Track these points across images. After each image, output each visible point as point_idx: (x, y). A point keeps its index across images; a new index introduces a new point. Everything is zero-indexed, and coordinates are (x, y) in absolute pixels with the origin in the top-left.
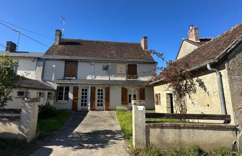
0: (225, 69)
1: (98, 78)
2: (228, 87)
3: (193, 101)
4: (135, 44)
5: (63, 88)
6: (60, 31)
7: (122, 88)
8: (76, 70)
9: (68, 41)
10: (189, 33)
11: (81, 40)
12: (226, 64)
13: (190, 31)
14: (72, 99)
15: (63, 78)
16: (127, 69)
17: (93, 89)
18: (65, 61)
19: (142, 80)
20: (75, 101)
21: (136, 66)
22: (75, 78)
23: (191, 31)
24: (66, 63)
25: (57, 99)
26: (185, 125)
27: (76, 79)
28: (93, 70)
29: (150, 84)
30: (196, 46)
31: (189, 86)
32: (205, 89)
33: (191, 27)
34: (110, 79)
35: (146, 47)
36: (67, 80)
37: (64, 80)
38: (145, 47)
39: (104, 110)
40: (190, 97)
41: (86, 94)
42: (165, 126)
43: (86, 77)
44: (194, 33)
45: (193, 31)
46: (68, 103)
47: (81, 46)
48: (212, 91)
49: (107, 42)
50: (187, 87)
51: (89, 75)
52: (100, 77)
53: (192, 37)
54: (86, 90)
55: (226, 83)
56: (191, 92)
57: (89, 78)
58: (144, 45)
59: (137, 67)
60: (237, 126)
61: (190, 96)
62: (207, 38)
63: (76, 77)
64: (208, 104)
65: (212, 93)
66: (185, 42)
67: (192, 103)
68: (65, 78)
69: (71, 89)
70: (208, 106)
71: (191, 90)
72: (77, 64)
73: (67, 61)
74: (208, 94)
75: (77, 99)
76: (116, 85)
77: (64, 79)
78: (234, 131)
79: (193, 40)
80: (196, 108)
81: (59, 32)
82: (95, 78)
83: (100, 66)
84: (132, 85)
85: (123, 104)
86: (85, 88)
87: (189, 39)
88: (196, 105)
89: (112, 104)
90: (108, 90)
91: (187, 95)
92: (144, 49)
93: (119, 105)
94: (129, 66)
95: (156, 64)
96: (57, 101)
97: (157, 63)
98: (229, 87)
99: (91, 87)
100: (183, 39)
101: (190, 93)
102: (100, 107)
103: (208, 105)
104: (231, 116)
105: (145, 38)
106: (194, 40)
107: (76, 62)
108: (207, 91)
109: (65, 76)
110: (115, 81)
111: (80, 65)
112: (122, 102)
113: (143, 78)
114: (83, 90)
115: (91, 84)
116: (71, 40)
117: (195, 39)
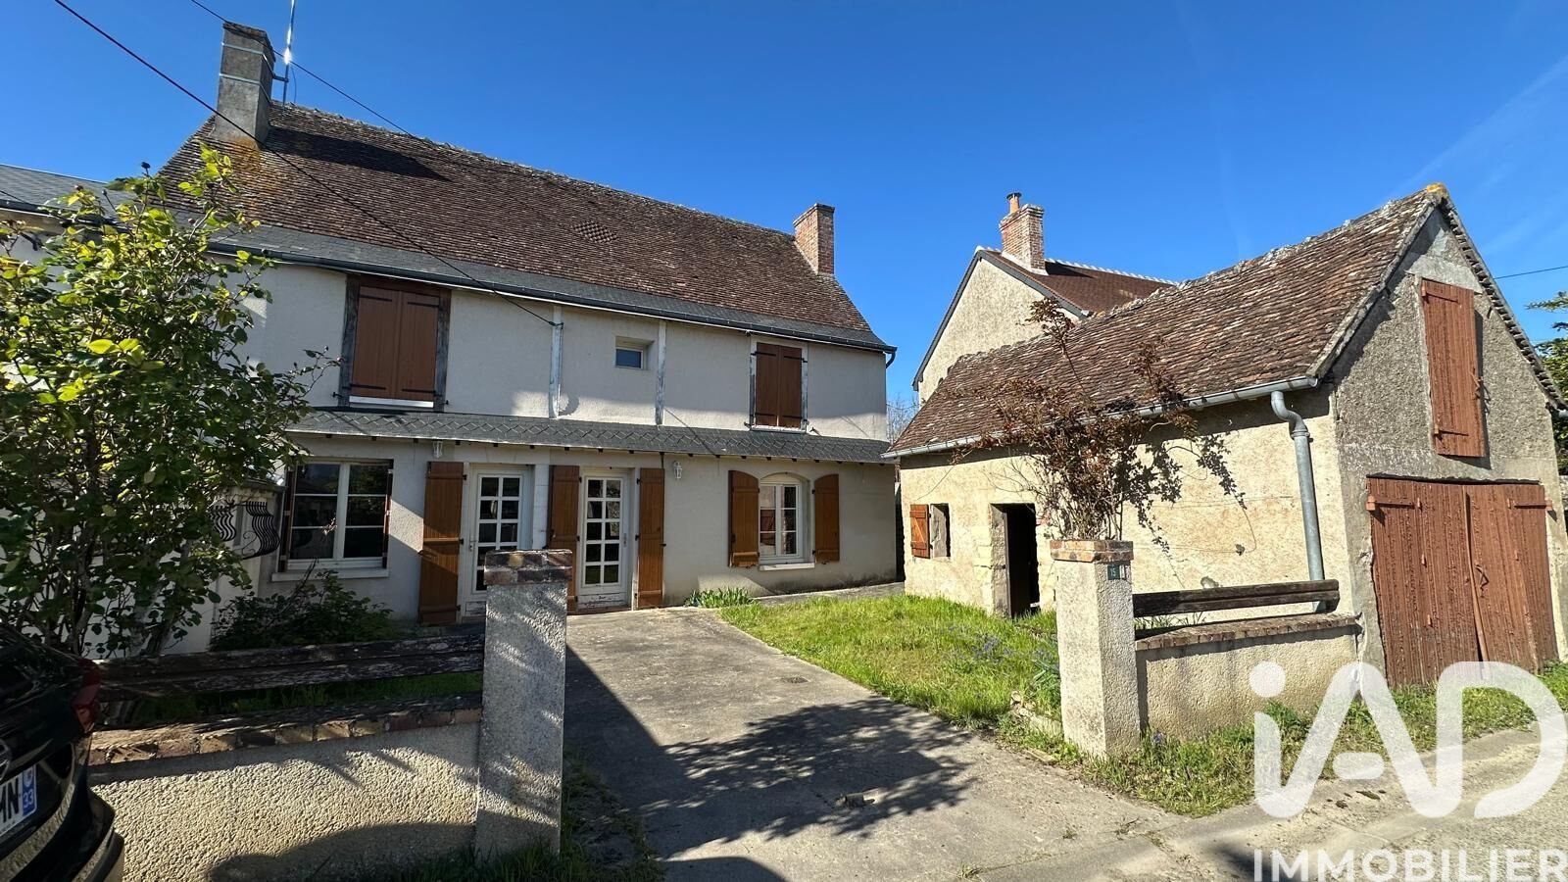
0: (1327, 413)
1: (589, 412)
2: (1336, 482)
3: (1158, 534)
4: (769, 234)
5: (335, 470)
6: (260, 38)
7: (731, 473)
8: (439, 350)
9: (329, 133)
10: (1006, 226)
11: (430, 144)
12: (1330, 398)
13: (1008, 218)
14: (418, 547)
15: (335, 403)
16: (754, 372)
17: (563, 481)
18: (350, 276)
19: (823, 434)
20: (441, 560)
21: (795, 358)
22: (430, 404)
23: (1016, 217)
24: (353, 296)
25: (283, 552)
26: (1246, 632)
27: (438, 409)
28: (555, 362)
29: (886, 455)
30: (1037, 293)
31: (1141, 472)
32: (1227, 484)
33: (1013, 200)
34: (659, 420)
35: (826, 259)
36: (367, 417)
37: (348, 416)
38: (821, 257)
39: (627, 606)
40: (1142, 516)
41: (511, 510)
42: (1193, 645)
43: (513, 405)
44: (1026, 232)
45: (1024, 223)
46: (384, 573)
47: (444, 185)
48: (1259, 495)
49: (608, 193)
50: (1132, 475)
51: (533, 388)
52: (602, 405)
53: (1019, 247)
54: (512, 487)
55: (1328, 467)
56: (1151, 496)
57: (531, 407)
58: (820, 247)
59: (804, 366)
60: (1358, 618)
61: (1147, 512)
62: (1059, 261)
63: (438, 396)
64: (1238, 546)
65: (1260, 502)
66: (984, 263)
67: (1158, 540)
68: (352, 399)
69: (407, 477)
70: (1240, 553)
71: (1149, 490)
72: (444, 310)
73: (361, 283)
74: (1241, 502)
75: (453, 548)
76: (700, 458)
77: (345, 408)
78: (1351, 634)
79: (1020, 264)
80: (1173, 562)
81: (256, 50)
82: (571, 409)
83: (600, 341)
84: (783, 462)
85: (736, 565)
86: (502, 476)
87: (1004, 254)
88: (1179, 548)
89: (674, 569)
90: (652, 487)
91: (1129, 510)
92: (815, 269)
93: (713, 573)
94: (762, 352)
95: (888, 357)
96: (282, 568)
97: (892, 350)
98: (1339, 480)
99: (552, 468)
100: (979, 248)
101: (1145, 502)
102: (603, 590)
103: (1240, 550)
104: (1340, 585)
105: (825, 211)
106: (1025, 261)
107: (436, 296)
108: (1238, 491)
109: (348, 387)
110: (694, 433)
111: (464, 316)
112: (730, 551)
113: (830, 422)
114: (489, 487)
115: (552, 450)
116: (351, 129)
117: (1028, 260)
